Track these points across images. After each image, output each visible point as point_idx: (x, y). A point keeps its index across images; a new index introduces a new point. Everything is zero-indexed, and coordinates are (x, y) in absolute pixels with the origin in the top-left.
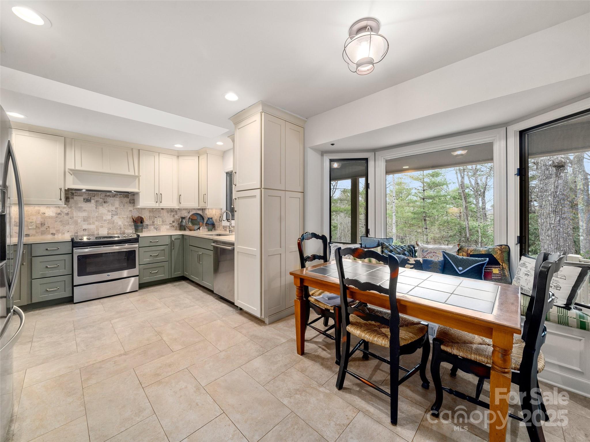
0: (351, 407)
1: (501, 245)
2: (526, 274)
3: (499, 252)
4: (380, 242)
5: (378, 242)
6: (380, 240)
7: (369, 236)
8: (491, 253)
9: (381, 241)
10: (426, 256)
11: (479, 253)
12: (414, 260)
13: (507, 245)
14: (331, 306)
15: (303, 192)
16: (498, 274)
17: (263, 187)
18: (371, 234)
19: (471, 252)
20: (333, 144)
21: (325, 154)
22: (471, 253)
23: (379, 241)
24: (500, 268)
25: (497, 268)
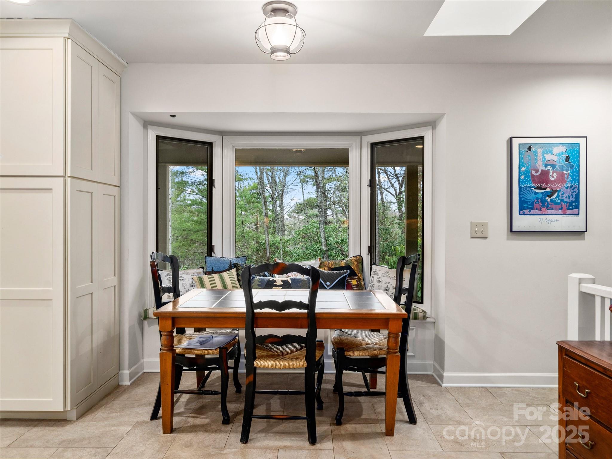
0: (268, 451)
1: (356, 256)
2: (378, 281)
3: (355, 263)
4: (232, 263)
5: (229, 263)
6: (231, 259)
7: (213, 255)
8: (350, 264)
9: (234, 261)
10: (290, 275)
11: (339, 266)
12: (281, 281)
13: (360, 256)
14: (215, 349)
15: (118, 187)
16: (356, 285)
17: (69, 173)
18: (217, 252)
19: (332, 265)
20: (173, 116)
21: (149, 126)
22: (332, 267)
23: (230, 261)
24: (357, 279)
25: (355, 279)
